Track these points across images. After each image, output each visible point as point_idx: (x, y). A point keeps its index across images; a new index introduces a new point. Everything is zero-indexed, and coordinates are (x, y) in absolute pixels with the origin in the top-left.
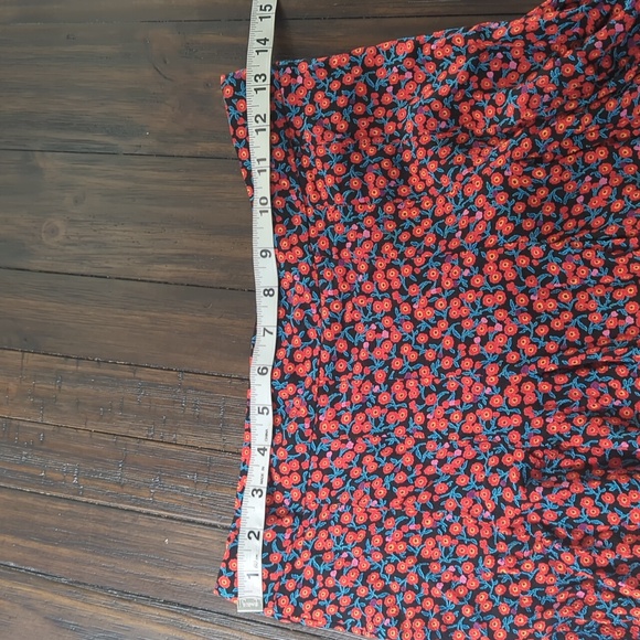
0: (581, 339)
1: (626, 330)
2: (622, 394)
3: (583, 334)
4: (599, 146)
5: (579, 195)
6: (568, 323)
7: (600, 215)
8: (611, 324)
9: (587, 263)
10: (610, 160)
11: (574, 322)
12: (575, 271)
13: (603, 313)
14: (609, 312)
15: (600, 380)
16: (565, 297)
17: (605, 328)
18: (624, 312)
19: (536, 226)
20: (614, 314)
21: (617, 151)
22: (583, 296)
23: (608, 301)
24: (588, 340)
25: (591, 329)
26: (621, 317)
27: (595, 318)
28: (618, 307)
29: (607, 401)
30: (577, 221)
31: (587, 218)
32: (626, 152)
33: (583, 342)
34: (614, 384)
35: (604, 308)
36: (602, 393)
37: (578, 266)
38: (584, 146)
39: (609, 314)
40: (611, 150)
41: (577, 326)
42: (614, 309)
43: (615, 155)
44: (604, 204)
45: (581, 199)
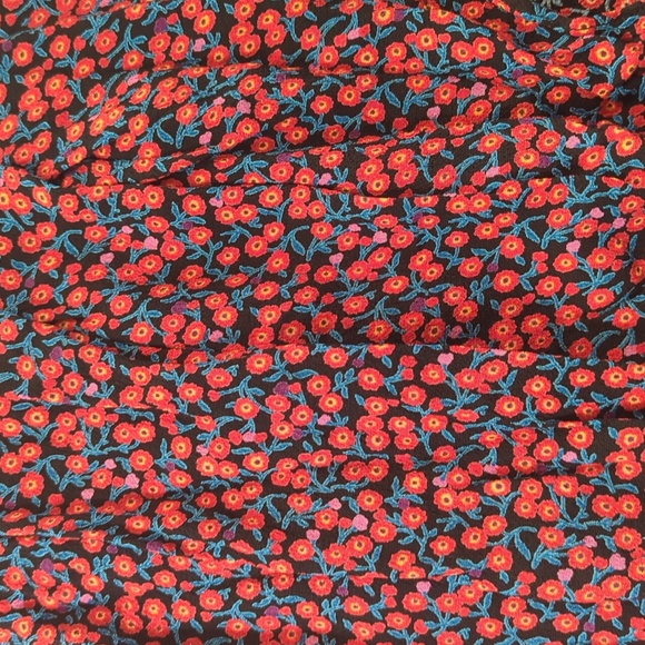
0: (43, 497)
1: (120, 496)
2: (93, 582)
3: (50, 488)
4: (154, 184)
5: (107, 250)
6: (29, 464)
7: (129, 292)
8: (101, 481)
9: (84, 370)
10: (164, 212)
11: (40, 464)
12: (60, 379)
13: (91, 459)
14: (102, 459)
15: (56, 556)
16: (37, 418)
17: (88, 484)
18: (126, 464)
19: (22, 287)
20: (110, 464)
21: (179, 200)
22: (67, 421)
23: (104, 441)
24: (54, 499)
25: (66, 481)
26: (120, 472)
27: (77, 464)
28: (119, 454)
29: (68, 596)
30: (90, 291)
31: (106, 292)
32: (195, 205)
33: (44, 502)
34: (79, 566)
35: (96, 451)
36: (59, 582)
37: (67, 370)
38: (125, 177)
39: (102, 462)
40: (170, 196)
41: (43, 472)
42: (112, 455)
43: (175, 207)
44: (141, 281)
45: (107, 258)
